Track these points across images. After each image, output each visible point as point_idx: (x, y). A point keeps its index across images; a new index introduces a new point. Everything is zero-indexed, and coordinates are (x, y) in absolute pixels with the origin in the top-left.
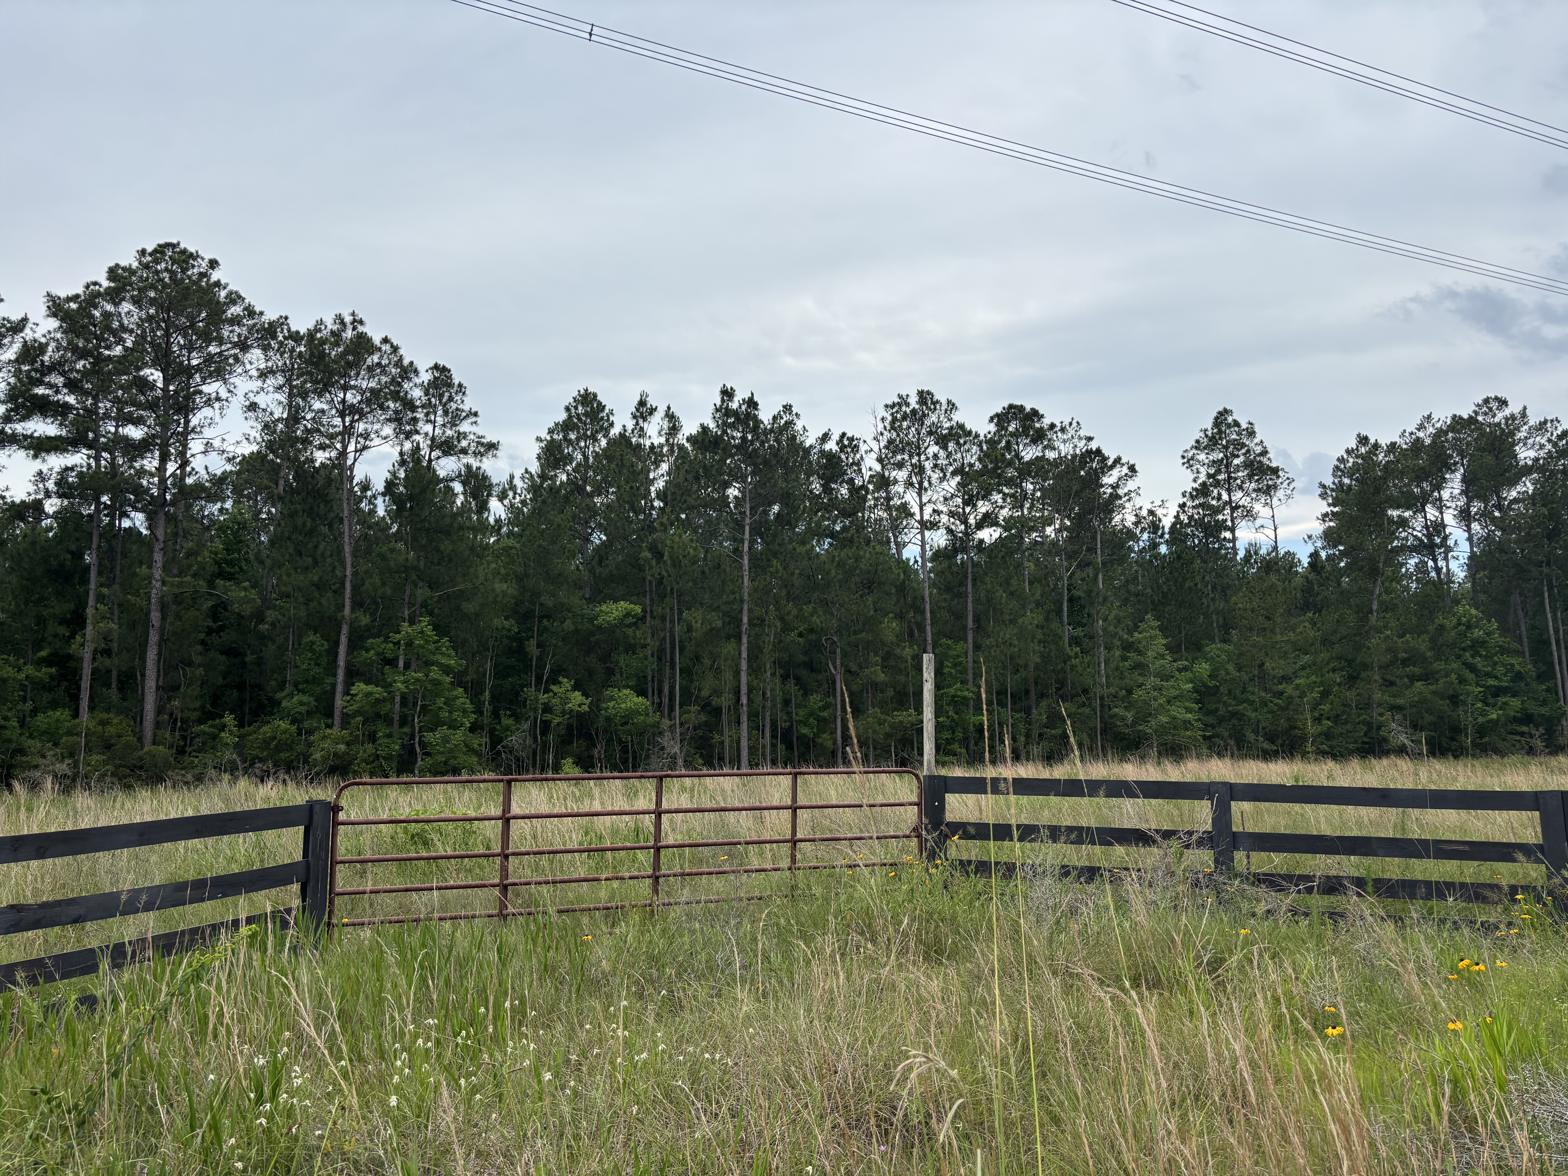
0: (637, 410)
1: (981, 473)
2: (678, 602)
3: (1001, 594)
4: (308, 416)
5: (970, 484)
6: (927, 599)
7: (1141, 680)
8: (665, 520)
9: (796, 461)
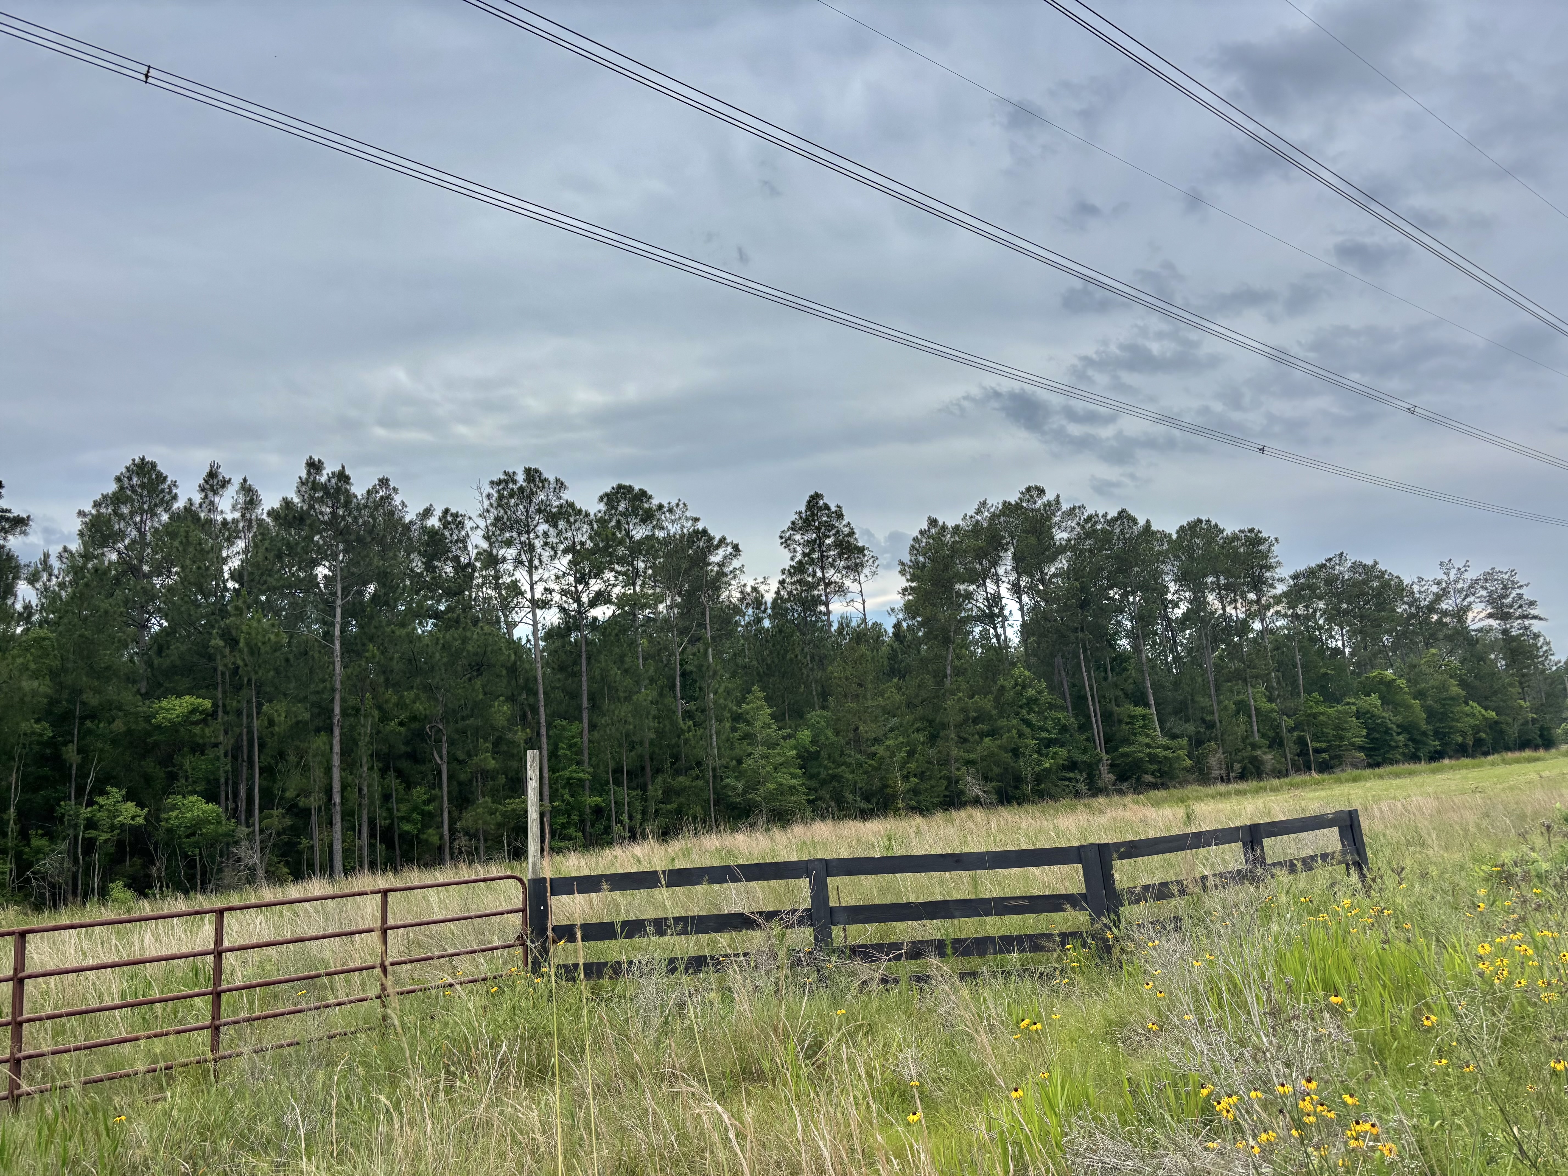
0: (206, 482)
1: (592, 552)
2: (258, 693)
3: (615, 672)
5: (582, 561)
6: (540, 680)
7: (750, 749)
8: (240, 603)
9: (395, 537)
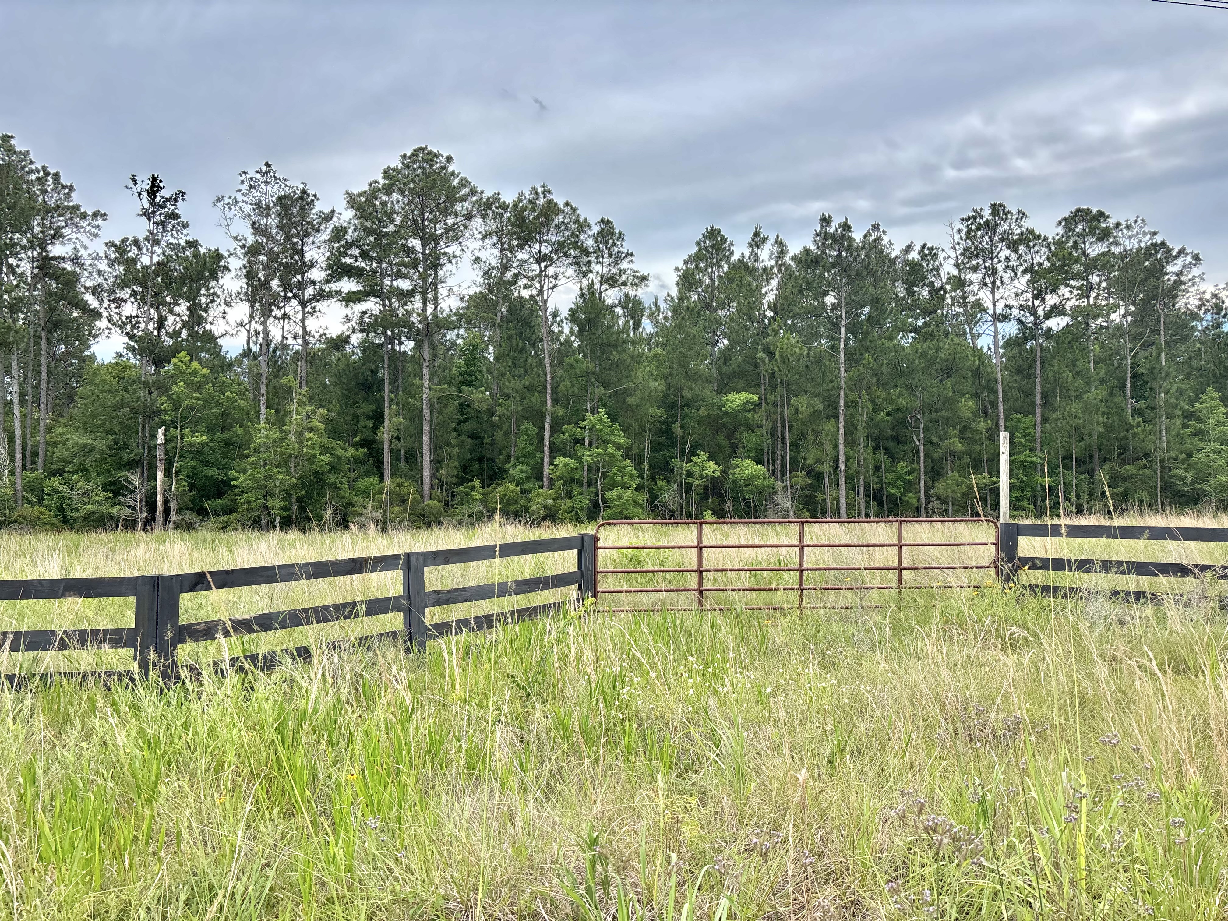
0: (753, 240)
1: (1049, 271)
2: (788, 390)
3: (1067, 374)
4: (515, 265)
5: (1039, 280)
6: (1000, 381)
7: (1201, 445)
8: (775, 327)
9: (884, 270)
